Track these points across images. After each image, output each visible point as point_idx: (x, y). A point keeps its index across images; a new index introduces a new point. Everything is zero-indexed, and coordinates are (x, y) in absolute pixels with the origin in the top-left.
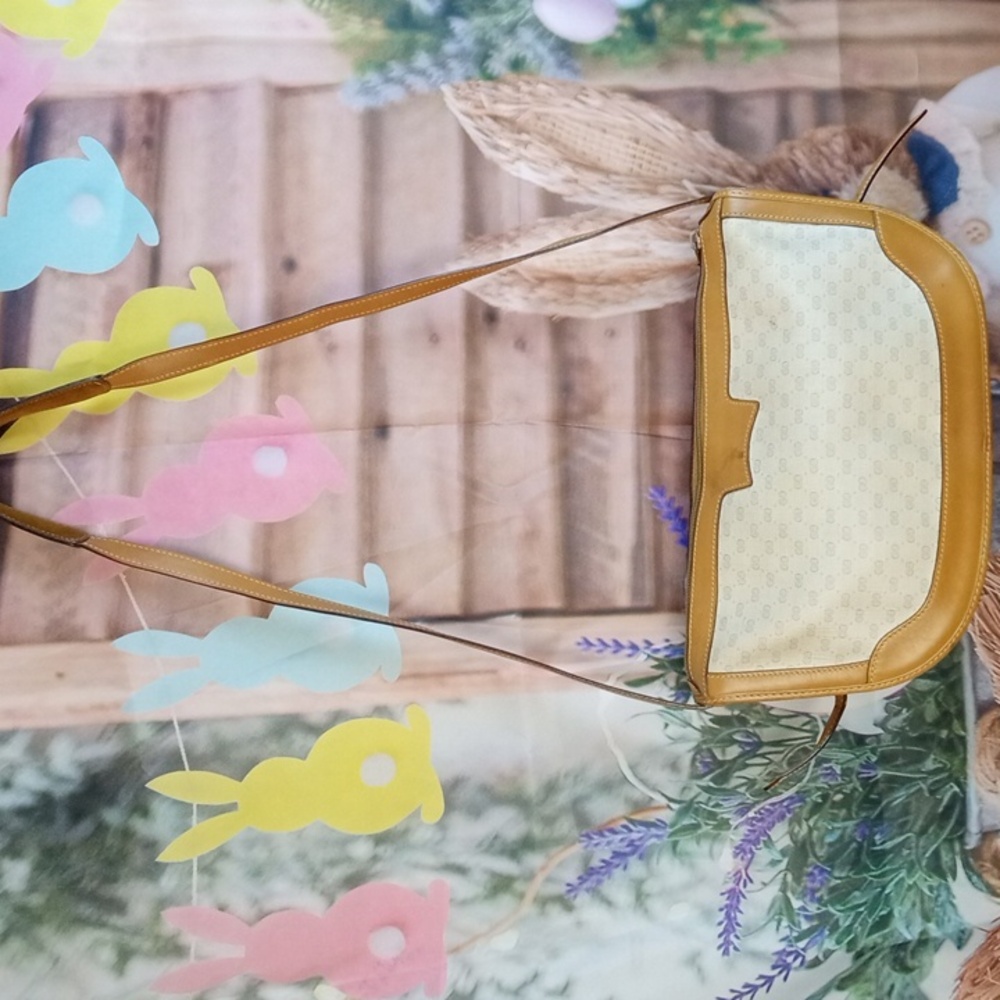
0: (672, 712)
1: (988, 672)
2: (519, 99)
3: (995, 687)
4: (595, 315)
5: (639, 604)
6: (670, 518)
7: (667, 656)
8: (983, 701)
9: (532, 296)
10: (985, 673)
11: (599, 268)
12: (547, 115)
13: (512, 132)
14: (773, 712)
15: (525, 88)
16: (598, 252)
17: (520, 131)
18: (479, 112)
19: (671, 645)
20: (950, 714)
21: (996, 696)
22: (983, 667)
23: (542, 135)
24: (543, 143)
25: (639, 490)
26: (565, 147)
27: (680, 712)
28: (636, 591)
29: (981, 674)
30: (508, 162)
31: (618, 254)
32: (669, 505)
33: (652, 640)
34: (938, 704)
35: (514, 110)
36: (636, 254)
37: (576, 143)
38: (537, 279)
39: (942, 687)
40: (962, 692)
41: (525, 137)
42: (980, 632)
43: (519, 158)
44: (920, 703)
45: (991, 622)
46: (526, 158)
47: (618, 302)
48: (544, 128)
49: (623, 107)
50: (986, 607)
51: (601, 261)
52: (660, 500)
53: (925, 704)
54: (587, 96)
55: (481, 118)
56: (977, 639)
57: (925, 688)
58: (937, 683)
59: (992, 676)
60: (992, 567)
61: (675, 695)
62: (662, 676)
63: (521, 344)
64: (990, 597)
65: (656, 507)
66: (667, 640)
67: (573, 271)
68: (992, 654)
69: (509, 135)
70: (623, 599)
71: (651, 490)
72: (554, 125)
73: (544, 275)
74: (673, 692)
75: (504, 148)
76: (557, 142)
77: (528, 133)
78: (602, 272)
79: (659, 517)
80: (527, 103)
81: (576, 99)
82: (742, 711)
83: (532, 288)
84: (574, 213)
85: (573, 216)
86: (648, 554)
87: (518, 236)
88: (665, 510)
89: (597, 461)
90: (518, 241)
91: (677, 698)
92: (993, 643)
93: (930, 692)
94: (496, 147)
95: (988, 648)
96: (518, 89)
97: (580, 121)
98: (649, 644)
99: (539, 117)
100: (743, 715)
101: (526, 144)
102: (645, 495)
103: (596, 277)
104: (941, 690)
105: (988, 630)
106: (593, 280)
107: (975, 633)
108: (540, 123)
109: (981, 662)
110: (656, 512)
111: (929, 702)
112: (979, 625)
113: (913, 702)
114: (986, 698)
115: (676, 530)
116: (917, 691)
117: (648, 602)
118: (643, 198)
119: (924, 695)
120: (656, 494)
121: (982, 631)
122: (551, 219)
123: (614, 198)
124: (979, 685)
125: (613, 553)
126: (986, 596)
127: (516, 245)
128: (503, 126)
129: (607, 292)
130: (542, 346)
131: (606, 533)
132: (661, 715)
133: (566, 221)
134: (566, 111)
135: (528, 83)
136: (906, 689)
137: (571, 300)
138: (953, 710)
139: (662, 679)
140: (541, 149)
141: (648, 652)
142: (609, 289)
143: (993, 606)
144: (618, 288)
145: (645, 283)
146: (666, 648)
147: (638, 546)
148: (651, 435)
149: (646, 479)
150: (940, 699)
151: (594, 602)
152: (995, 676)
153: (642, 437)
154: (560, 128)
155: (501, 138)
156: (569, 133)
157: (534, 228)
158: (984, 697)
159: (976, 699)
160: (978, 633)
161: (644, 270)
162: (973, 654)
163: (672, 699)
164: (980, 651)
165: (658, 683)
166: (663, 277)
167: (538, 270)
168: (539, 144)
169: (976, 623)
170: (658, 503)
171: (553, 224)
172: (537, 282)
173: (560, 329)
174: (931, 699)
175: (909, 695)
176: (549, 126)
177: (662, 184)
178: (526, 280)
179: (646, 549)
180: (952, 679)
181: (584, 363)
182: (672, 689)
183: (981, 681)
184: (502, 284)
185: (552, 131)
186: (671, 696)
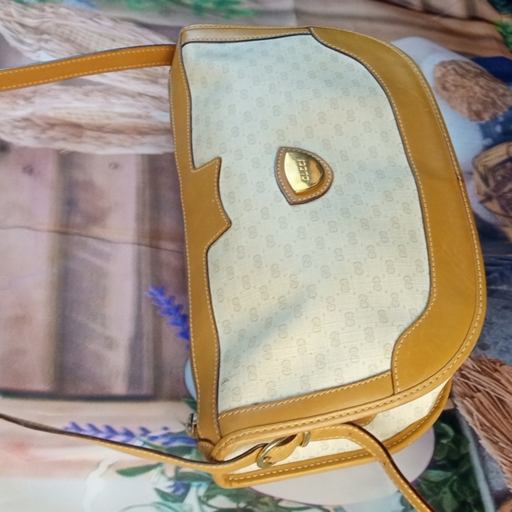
0: (170, 504)
1: (497, 464)
2: (43, 15)
3: (507, 478)
4: (101, 152)
5: (136, 392)
6: (171, 314)
7: (165, 444)
8: (499, 492)
9: (43, 136)
10: (494, 464)
11: (105, 122)
12: (66, 25)
13: (36, 34)
14: (282, 504)
15: (48, 9)
16: (105, 112)
17: (42, 33)
18: (9, 18)
19: (170, 434)
20: (469, 504)
21: (509, 486)
22: (491, 458)
23: (61, 37)
24: (61, 41)
25: (139, 288)
26: (80, 45)
27: (179, 504)
28: (133, 378)
29: (490, 465)
30: (30, 51)
31: (123, 115)
32: (169, 302)
33: (148, 427)
34: (455, 495)
35: (38, 22)
36: (139, 117)
37: (89, 44)
38: (49, 124)
39: (455, 477)
40: (475, 481)
41: (46, 37)
42: (481, 425)
43: (40, 49)
44: (437, 494)
45: (489, 417)
46: (45, 49)
47: (122, 146)
48: (63, 33)
49: (129, 29)
50: (481, 403)
51: (108, 118)
52: (159, 298)
53: (441, 495)
54: (100, 19)
55: (10, 22)
56: (479, 432)
57: (439, 479)
58: (449, 474)
59: (501, 467)
60: (479, 369)
61: (174, 486)
62: (159, 465)
63: (29, 170)
64: (484, 395)
65: (156, 304)
66: (166, 429)
67: (83, 121)
68: (497, 446)
69: (33, 36)
70: (119, 387)
71: (151, 290)
72: (72, 32)
73: (54, 122)
74: (171, 483)
75: (27, 43)
76: (74, 42)
77: (49, 34)
78: (108, 125)
79: (158, 312)
80: (51, 18)
81: (91, 19)
82: (249, 503)
83: (43, 131)
84: (84, 85)
85: (83, 87)
86: (147, 345)
87: (34, 96)
88: (165, 306)
89: (98, 262)
90: (33, 100)
91: (177, 489)
92: (495, 436)
93: (445, 482)
94: (22, 42)
95: (491, 440)
96: (43, 11)
97: (93, 32)
98: (145, 431)
99: (58, 26)
100: (250, 507)
101: (46, 41)
102: (145, 293)
103: (103, 127)
104: (455, 481)
105: (488, 424)
106: (100, 129)
107: (476, 426)
108: (60, 30)
109: (488, 454)
110: (155, 309)
111: (445, 493)
112: (478, 419)
113: (429, 493)
114: (500, 489)
115: (175, 324)
116: (432, 482)
117: (146, 390)
118: (147, 84)
119: (438, 485)
120: (156, 293)
121: (482, 425)
122: (65, 87)
123: (121, 81)
124: (491, 476)
125: (110, 344)
126: (479, 394)
127: (32, 103)
128: (28, 31)
129: (114, 138)
130: (50, 171)
131: (103, 325)
132: (158, 508)
133: (77, 89)
134: (83, 25)
135: (52, 7)
136: (419, 480)
137: (79, 140)
138: (470, 500)
139: (159, 469)
140: (59, 45)
141: (145, 439)
142: (114, 136)
143: (488, 402)
144: (121, 136)
145: (146, 136)
146: (164, 436)
147: (137, 338)
148: (151, 246)
149: (146, 280)
150: (455, 488)
151: (88, 389)
152: (504, 467)
153: (143, 248)
154: (78, 34)
155: (25, 37)
156: (84, 38)
157: (49, 91)
158: (498, 487)
159: (491, 490)
160: (480, 427)
161: (145, 128)
162: (479, 447)
163: (169, 491)
164: (484, 442)
165: (154, 473)
166: (163, 134)
167: (51, 118)
168: (58, 42)
169: (475, 418)
170: (158, 301)
171: (66, 91)
172: (48, 126)
173: (67, 161)
174: (446, 489)
175: (424, 487)
176: (67, 32)
177: (161, 78)
178: (38, 125)
179: (145, 341)
180: (464, 469)
181: (89, 186)
182: (170, 479)
183: (492, 472)
184: (16, 127)
185: (70, 35)
186: (170, 487)
